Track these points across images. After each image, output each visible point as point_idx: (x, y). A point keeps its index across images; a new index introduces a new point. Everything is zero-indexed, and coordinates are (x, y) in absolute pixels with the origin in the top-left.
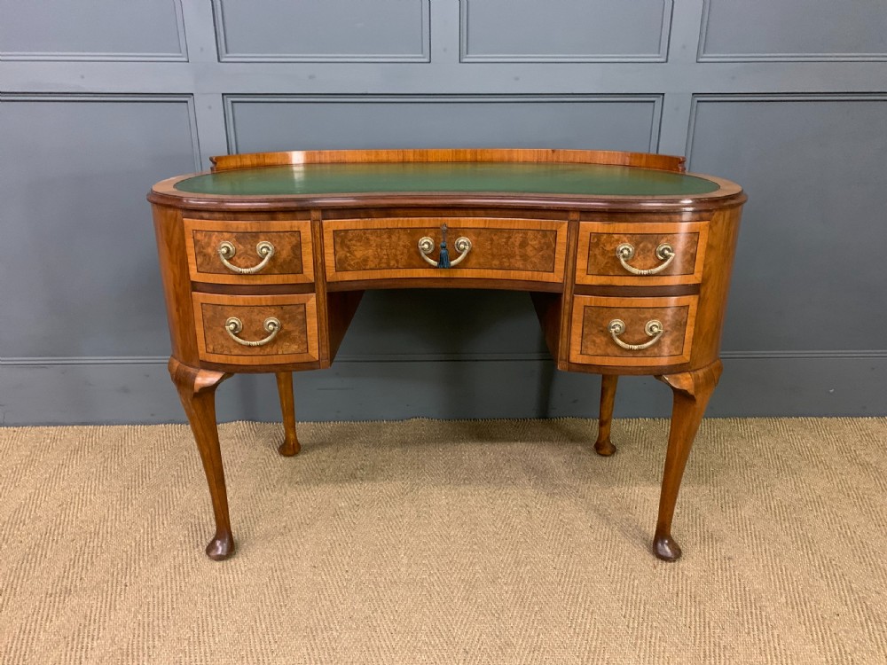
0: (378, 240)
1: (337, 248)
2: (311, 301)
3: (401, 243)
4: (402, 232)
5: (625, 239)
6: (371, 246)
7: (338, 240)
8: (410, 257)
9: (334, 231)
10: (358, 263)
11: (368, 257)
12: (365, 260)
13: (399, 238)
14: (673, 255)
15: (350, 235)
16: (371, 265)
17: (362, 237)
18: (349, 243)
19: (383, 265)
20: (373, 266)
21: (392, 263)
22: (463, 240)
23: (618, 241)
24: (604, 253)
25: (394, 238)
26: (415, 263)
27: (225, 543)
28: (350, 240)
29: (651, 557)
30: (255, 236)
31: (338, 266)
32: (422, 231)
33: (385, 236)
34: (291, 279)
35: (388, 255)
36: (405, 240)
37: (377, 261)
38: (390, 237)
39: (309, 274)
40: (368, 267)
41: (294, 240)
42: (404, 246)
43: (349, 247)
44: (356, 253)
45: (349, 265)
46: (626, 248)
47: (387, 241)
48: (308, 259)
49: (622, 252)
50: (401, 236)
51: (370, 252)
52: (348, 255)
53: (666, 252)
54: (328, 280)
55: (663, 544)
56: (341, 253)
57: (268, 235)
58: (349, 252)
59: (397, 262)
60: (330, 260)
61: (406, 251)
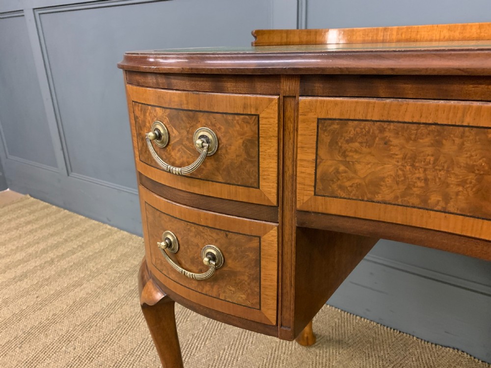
0: (410, 146)
1: (321, 153)
2: (271, 237)
3: (462, 160)
4: (471, 134)
6: (391, 156)
7: (326, 138)
9: (318, 119)
10: (359, 186)
11: (383, 179)
12: (376, 184)
13: (461, 146)
15: (351, 130)
16: (386, 194)
18: (345, 146)
19: (415, 201)
20: (389, 197)
21: (434, 198)
25: (449, 148)
28: (351, 140)
30: (193, 117)
31: (320, 186)
33: (427, 140)
34: (241, 194)
35: (426, 180)
38: (438, 144)
39: (269, 189)
40: (379, 197)
41: (248, 130)
42: (471, 169)
43: (344, 154)
44: (358, 167)
45: (341, 187)
47: (429, 150)
48: (269, 166)
50: (467, 145)
51: (389, 169)
52: (342, 168)
54: (298, 207)
56: (329, 164)
57: (210, 117)
58: (347, 164)
59: (447, 198)
60: (305, 171)
61: (471, 177)
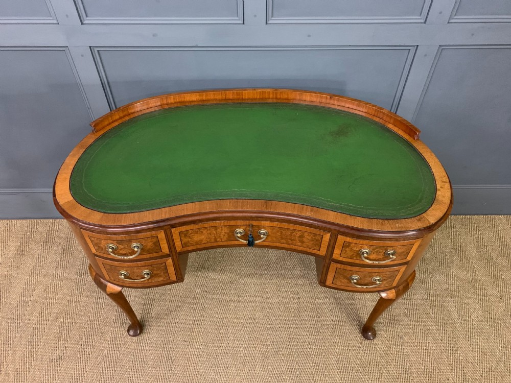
0: (209, 232)
1: (182, 238)
2: (169, 260)
3: (223, 232)
4: (224, 227)
5: (366, 247)
6: (204, 234)
7: (183, 235)
8: (229, 236)
9: (179, 232)
10: (196, 242)
11: (203, 239)
12: (201, 240)
13: (222, 230)
14: (394, 257)
15: (190, 232)
16: (204, 242)
17: (198, 231)
18: (189, 235)
19: (213, 241)
20: (206, 242)
21: (218, 240)
22: (262, 231)
23: (361, 247)
24: (351, 251)
25: (219, 230)
26: (232, 239)
27: (137, 327)
29: (360, 336)
30: (130, 241)
31: (183, 245)
32: (238, 226)
33: (213, 229)
34: (156, 255)
35: (215, 237)
36: (225, 230)
37: (208, 240)
38: (216, 230)
39: (165, 249)
41: (154, 240)
42: (226, 233)
43: (190, 237)
44: (195, 238)
45: (190, 244)
46: (366, 250)
47: (214, 231)
48: (164, 246)
49: (363, 253)
51: (204, 237)
53: (391, 256)
54: (178, 252)
55: (367, 330)
56: (185, 240)
57: (137, 240)
58: (191, 239)
59: (221, 239)
60: (178, 244)
